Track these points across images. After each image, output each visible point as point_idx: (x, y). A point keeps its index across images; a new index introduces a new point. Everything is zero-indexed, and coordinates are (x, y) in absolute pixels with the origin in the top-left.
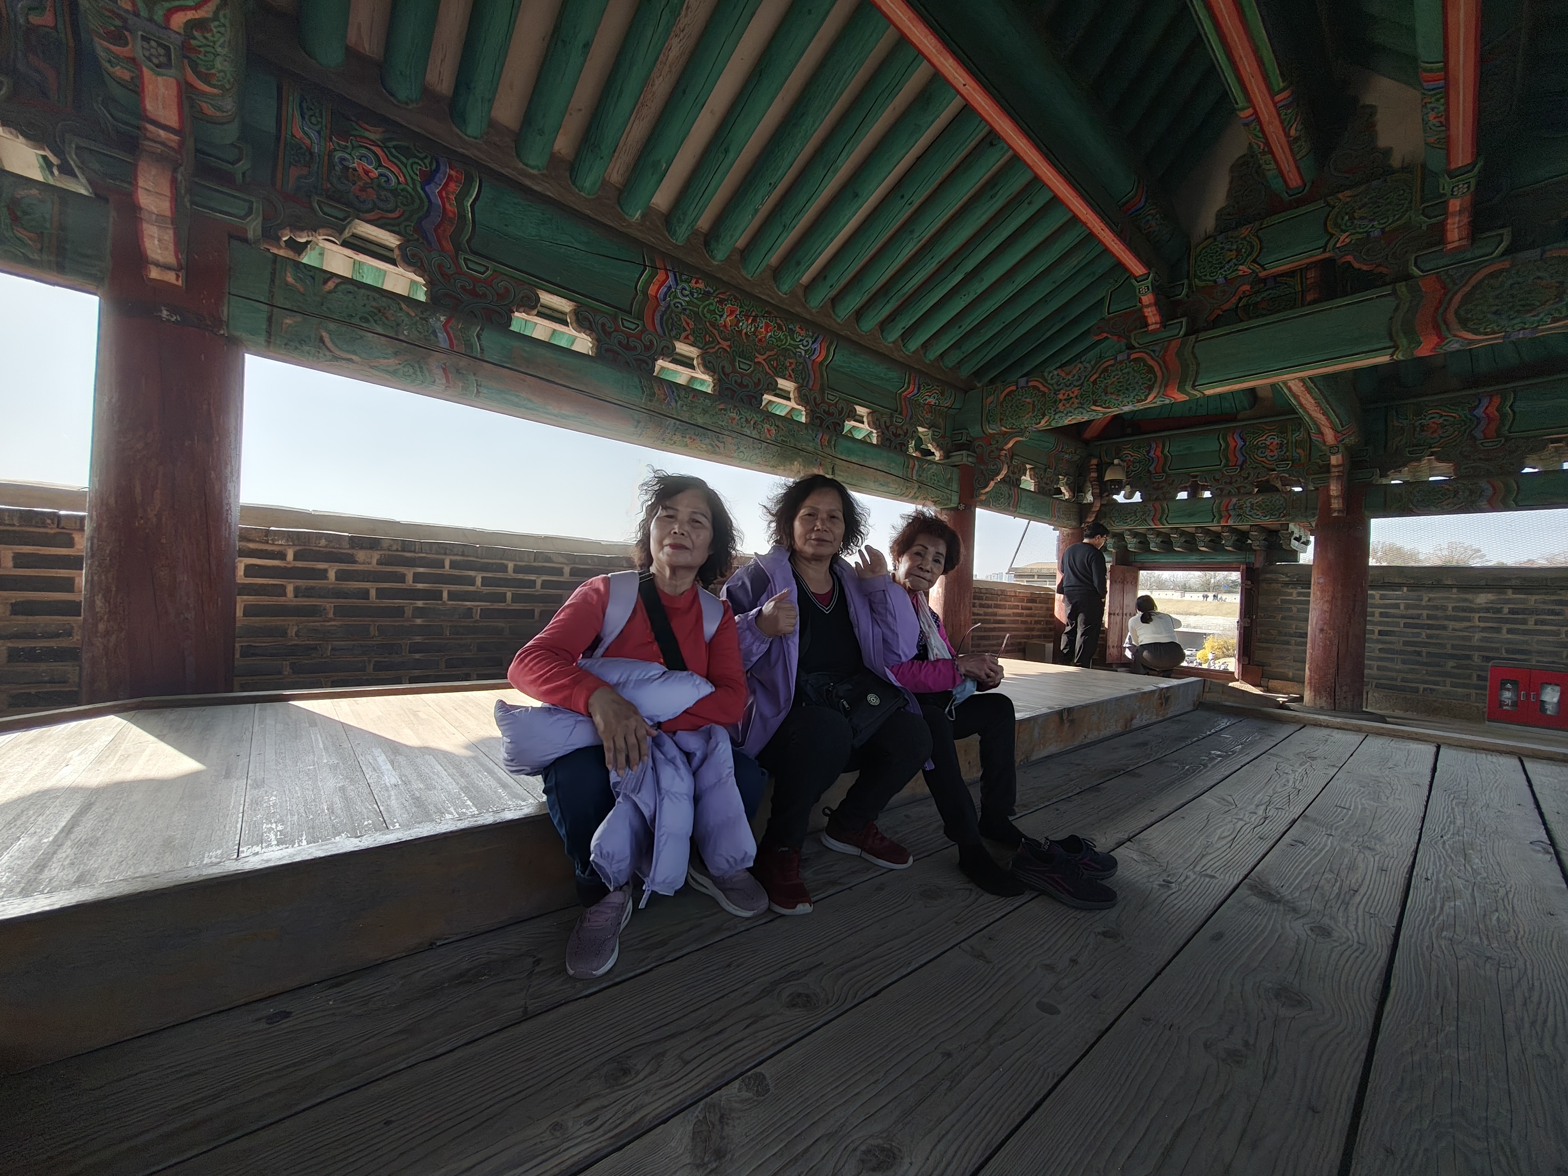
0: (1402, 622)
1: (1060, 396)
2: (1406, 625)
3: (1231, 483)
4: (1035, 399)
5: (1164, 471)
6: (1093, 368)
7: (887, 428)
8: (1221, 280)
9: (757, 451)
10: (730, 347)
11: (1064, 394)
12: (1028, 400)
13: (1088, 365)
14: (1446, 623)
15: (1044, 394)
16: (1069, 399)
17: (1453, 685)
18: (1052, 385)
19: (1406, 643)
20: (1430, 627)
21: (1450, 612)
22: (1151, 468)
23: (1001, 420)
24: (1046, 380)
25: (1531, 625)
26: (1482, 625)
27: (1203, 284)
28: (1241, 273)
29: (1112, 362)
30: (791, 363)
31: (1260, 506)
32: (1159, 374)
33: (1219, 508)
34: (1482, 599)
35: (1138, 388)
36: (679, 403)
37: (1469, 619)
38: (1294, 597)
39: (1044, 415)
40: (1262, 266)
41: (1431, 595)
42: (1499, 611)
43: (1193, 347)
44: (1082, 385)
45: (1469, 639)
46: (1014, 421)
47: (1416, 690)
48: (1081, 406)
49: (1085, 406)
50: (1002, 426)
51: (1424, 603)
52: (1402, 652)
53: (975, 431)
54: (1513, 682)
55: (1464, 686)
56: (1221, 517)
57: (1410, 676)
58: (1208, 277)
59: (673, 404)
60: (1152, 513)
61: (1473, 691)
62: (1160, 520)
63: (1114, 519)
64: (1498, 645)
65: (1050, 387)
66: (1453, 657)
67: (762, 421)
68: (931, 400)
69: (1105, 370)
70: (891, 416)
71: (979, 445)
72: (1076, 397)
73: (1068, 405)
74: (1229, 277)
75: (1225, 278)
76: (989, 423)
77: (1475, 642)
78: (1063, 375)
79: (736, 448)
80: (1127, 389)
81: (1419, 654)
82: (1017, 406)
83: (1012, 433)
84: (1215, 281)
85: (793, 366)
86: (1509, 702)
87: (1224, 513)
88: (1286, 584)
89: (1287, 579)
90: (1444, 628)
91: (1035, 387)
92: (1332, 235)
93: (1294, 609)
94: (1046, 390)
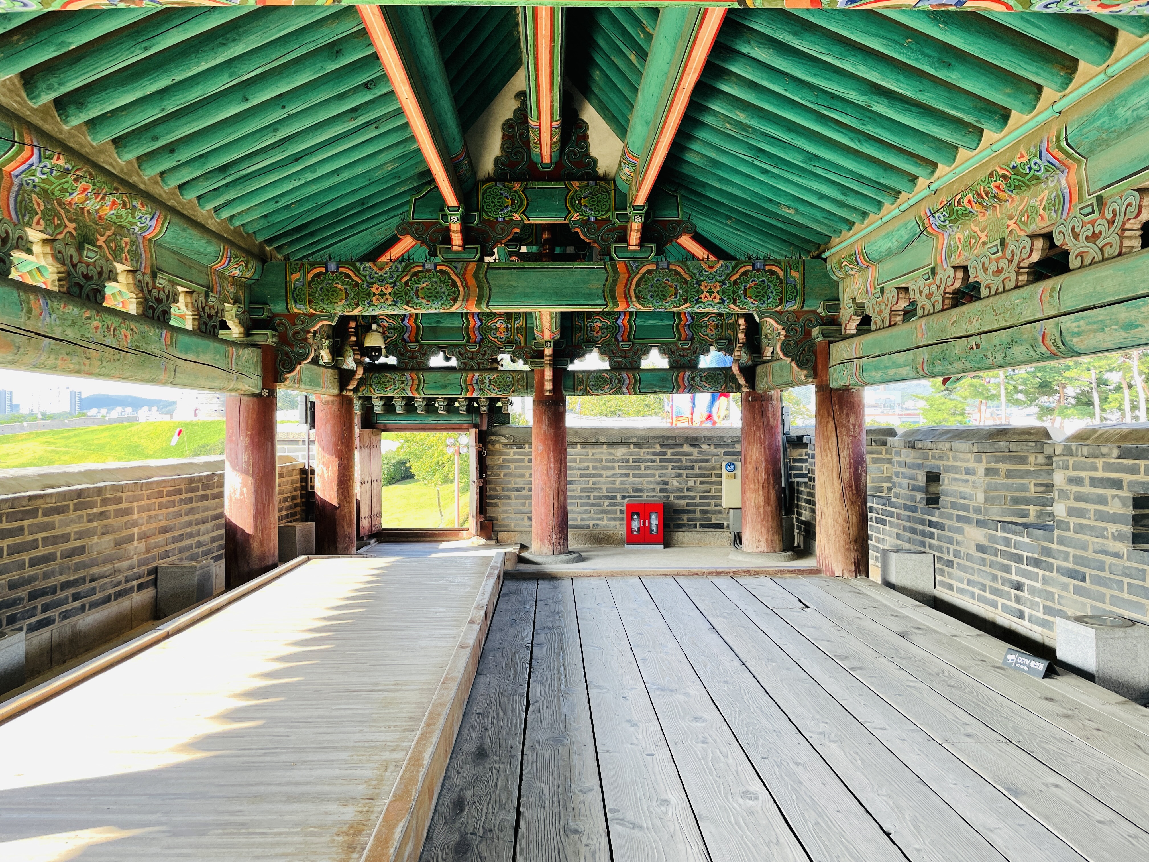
0: (579, 472)
1: (374, 290)
2: (582, 476)
3: (472, 359)
4: (348, 287)
5: (417, 341)
6: (404, 269)
7: (203, 309)
8: (501, 219)
9: (118, 363)
10: (75, 229)
11: (377, 289)
12: (340, 286)
13: (399, 265)
14: (602, 472)
15: (357, 284)
16: (382, 295)
17: (609, 519)
18: (365, 277)
19: (582, 490)
20: (594, 476)
21: (604, 464)
22: (406, 336)
23: (310, 302)
24: (358, 271)
25: (643, 471)
26: (620, 472)
27: (488, 218)
28: (514, 218)
29: (421, 268)
30: (126, 243)
31: (496, 382)
32: (461, 289)
33: (465, 381)
34: (620, 452)
35: (444, 298)
36: (54, 316)
37: (613, 468)
38: (511, 456)
39: (357, 305)
40: (528, 218)
41: (594, 451)
42: (627, 461)
43: (486, 272)
44: (394, 284)
45: (614, 483)
46: (325, 306)
47: (589, 527)
48: (395, 303)
49: (399, 305)
50: (310, 307)
51: (590, 457)
52: (580, 498)
53: (278, 308)
54: (638, 514)
55: (614, 519)
56: (468, 390)
57: (584, 516)
58: (492, 215)
59: (48, 319)
60: (410, 383)
61: (618, 523)
62: (417, 390)
63: (374, 386)
64: (627, 487)
65: (363, 279)
66: (608, 497)
67: (120, 326)
68: (237, 273)
69: (415, 274)
70: (207, 296)
71: (282, 323)
72: (390, 294)
73: (382, 301)
74: (506, 219)
75: (504, 218)
76: (296, 302)
77: (617, 486)
78: (375, 268)
79: (99, 363)
80: (436, 297)
81: (589, 497)
82: (328, 291)
83: (320, 316)
84: (497, 219)
85: (128, 247)
86: (636, 528)
87: (470, 387)
88: (505, 445)
89: (507, 441)
90: (601, 476)
91: (347, 276)
92: (570, 212)
93: (512, 467)
94: (359, 281)
